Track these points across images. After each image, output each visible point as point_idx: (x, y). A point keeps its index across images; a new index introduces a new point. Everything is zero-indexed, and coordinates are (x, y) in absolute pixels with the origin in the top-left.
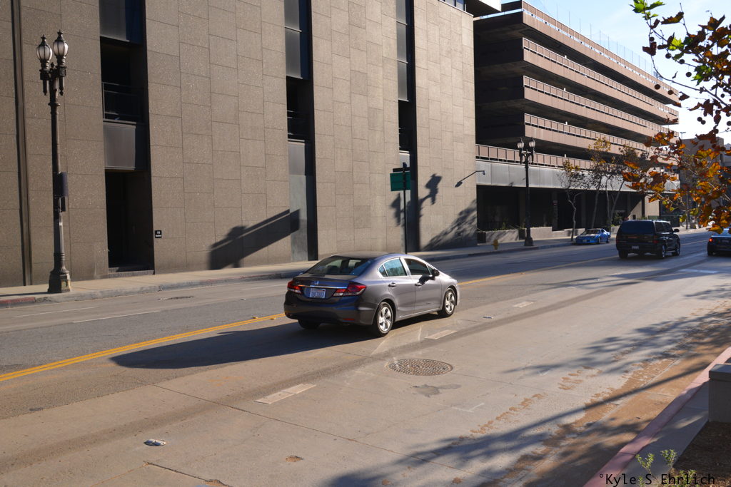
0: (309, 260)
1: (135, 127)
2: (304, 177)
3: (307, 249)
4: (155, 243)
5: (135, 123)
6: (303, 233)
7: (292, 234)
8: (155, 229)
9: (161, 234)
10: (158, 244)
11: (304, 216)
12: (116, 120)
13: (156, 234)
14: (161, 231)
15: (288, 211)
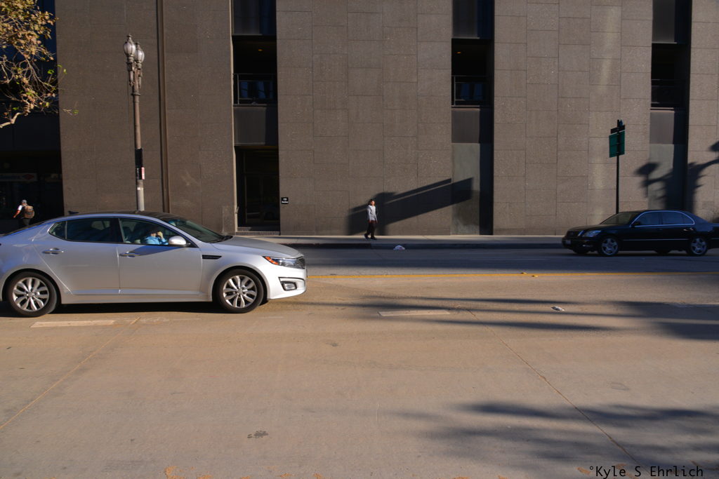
0: (481, 234)
1: (265, 108)
2: (476, 147)
3: (478, 222)
4: (281, 208)
5: (265, 105)
6: (474, 205)
7: (455, 205)
8: (281, 195)
9: (287, 201)
10: (284, 211)
11: (476, 186)
12: (252, 104)
13: (282, 200)
14: (287, 198)
15: (449, 180)
